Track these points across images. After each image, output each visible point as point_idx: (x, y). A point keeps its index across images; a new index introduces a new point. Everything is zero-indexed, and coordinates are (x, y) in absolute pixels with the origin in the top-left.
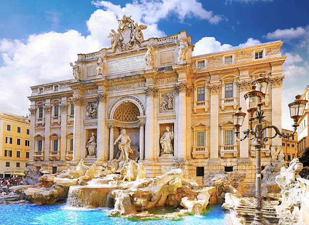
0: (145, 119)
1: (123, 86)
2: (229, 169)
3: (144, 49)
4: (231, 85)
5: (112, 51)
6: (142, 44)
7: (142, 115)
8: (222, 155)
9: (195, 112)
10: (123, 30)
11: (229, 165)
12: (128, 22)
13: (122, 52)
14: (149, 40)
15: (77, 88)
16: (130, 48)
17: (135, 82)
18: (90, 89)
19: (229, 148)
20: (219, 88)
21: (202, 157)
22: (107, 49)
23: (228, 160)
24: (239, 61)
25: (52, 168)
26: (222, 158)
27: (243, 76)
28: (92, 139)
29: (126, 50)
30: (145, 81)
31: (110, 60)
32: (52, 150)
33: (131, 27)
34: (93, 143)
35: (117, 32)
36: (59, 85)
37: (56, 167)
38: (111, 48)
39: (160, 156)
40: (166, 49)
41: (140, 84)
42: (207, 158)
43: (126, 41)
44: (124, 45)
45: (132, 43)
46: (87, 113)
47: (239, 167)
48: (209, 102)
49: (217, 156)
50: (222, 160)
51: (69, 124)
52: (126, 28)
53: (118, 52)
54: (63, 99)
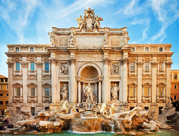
0: (103, 78)
1: (87, 55)
2: (146, 108)
3: (101, 34)
4: (147, 64)
5: (79, 30)
6: (100, 30)
7: (100, 75)
8: (144, 101)
9: (130, 76)
10: (87, 17)
11: (147, 106)
12: (91, 13)
13: (86, 33)
14: (104, 28)
15: (54, 52)
16: (92, 31)
17: (96, 54)
18: (62, 54)
19: (147, 97)
20: (142, 64)
21: (133, 102)
22: (75, 28)
23: (146, 104)
24: (152, 51)
25: (30, 108)
26: (143, 102)
27: (154, 60)
28: (65, 88)
29: (88, 31)
30: (104, 54)
31: (78, 36)
32: (30, 95)
33: (93, 17)
34: (66, 91)
35: (83, 18)
36: (34, 48)
37: (34, 108)
38: (79, 28)
39: (111, 100)
40: (115, 36)
41: (99, 56)
42: (135, 102)
43: (89, 25)
44: (88, 28)
45: (93, 28)
46: (61, 70)
47: (152, 107)
48: (137, 71)
49: (141, 102)
50: (143, 104)
51: (44, 77)
52: (89, 17)
53: (83, 31)
54: (38, 58)
